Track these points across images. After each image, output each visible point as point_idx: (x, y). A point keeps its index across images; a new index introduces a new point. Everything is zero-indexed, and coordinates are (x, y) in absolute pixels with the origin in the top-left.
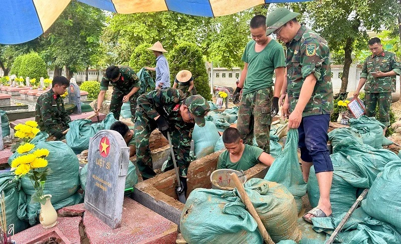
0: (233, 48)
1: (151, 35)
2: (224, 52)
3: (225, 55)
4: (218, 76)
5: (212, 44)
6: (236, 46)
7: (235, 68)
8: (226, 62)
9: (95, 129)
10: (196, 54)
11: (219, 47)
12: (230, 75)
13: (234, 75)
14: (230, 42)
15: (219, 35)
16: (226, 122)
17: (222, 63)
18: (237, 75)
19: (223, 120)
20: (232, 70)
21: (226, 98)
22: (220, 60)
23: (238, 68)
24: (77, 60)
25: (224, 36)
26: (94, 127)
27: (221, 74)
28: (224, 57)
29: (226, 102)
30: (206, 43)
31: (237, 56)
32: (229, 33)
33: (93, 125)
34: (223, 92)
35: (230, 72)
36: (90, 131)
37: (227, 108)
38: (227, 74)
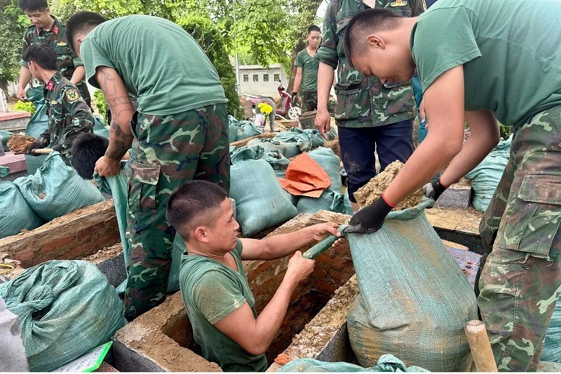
0: (269, 31)
1: (130, 9)
2: (256, 38)
3: (257, 42)
4: (246, 78)
5: (235, 24)
6: (273, 28)
7: (272, 64)
8: (258, 55)
9: (23, 188)
10: (213, 38)
11: (247, 28)
12: (266, 78)
13: (271, 77)
14: (264, 21)
15: (245, 9)
16: (283, 158)
17: (253, 57)
18: (276, 77)
19: (276, 154)
20: (269, 69)
21: (271, 115)
22: (249, 52)
23: (278, 65)
24: (9, 60)
25: (253, 11)
26: (20, 185)
27: (251, 76)
28: (255, 46)
29: (271, 120)
30: (224, 22)
31: (276, 45)
32: (262, 5)
33: (18, 181)
34: (265, 104)
35: (266, 73)
36: (12, 193)
37: (272, 131)
38: (261, 75)
